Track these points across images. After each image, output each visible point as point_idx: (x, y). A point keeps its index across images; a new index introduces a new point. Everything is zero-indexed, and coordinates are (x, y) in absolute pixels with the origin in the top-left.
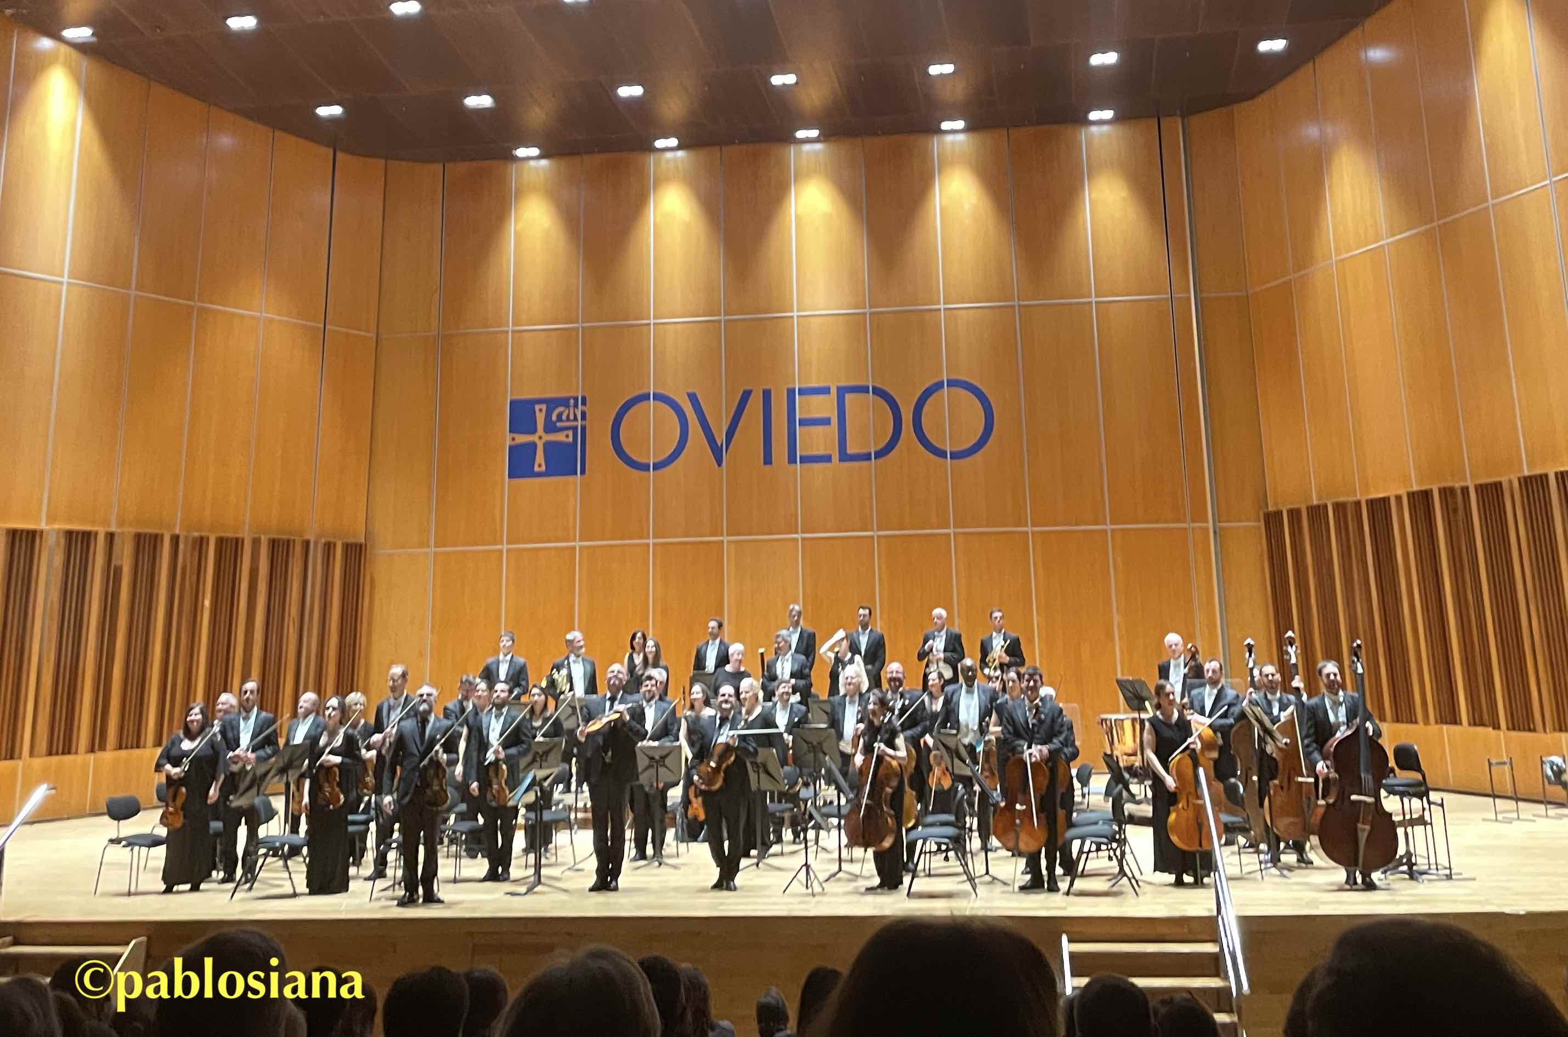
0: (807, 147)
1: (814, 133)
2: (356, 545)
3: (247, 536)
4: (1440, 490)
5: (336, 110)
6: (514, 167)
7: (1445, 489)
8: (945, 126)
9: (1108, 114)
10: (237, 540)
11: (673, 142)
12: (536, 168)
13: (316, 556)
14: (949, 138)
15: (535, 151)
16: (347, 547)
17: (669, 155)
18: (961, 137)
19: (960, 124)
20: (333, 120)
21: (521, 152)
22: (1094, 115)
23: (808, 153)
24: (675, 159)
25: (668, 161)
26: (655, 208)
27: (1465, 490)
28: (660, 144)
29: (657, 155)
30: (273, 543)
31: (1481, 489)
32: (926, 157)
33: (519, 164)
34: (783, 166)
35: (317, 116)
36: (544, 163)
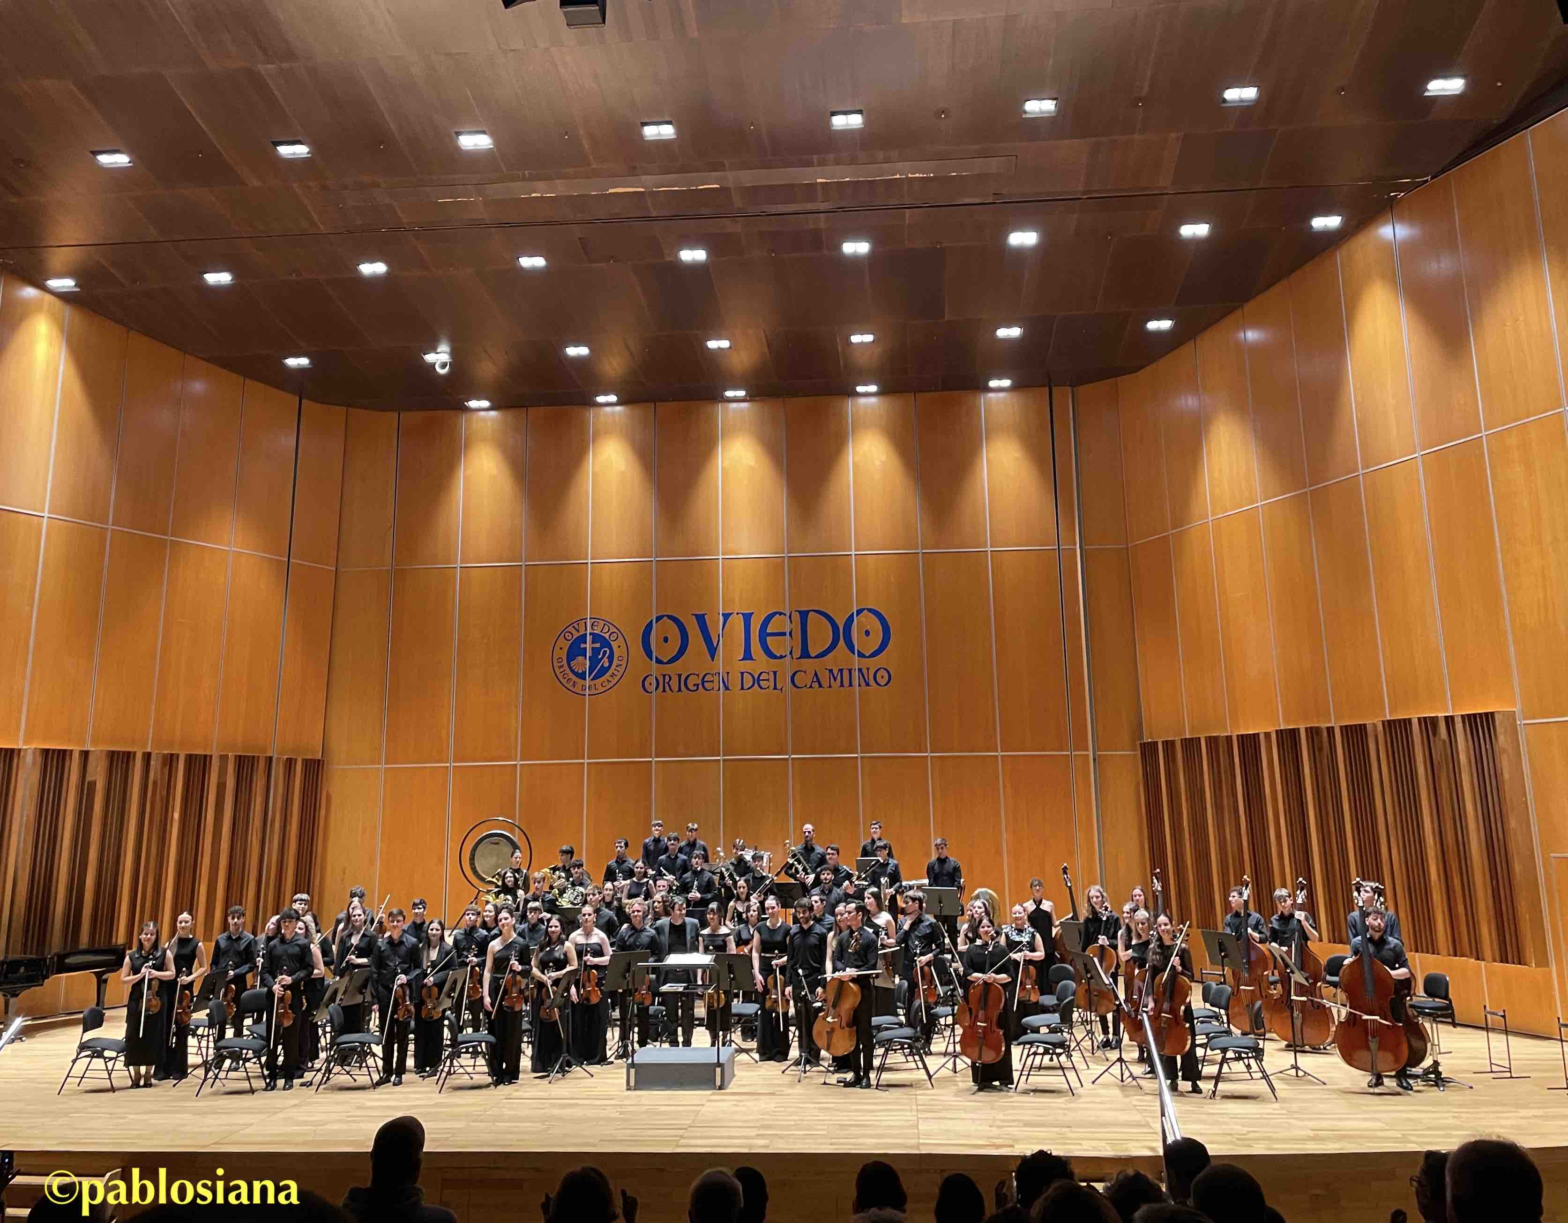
0: (734, 405)
1: (741, 393)
2: (315, 761)
3: (215, 752)
4: (1306, 729)
5: (304, 361)
6: (464, 418)
7: (1311, 728)
8: (860, 389)
9: (1006, 383)
10: (205, 756)
11: (613, 398)
12: (484, 420)
13: (278, 771)
14: (862, 401)
15: (485, 404)
16: (306, 762)
17: (608, 409)
18: (873, 400)
19: (873, 388)
20: (301, 370)
21: (473, 404)
22: (993, 384)
23: (734, 409)
24: (613, 414)
25: (606, 414)
26: (593, 459)
27: (1330, 730)
28: (601, 399)
29: (598, 409)
30: (240, 759)
31: (1345, 729)
32: (840, 416)
33: (468, 415)
34: (711, 421)
35: (285, 366)
36: (493, 413)
